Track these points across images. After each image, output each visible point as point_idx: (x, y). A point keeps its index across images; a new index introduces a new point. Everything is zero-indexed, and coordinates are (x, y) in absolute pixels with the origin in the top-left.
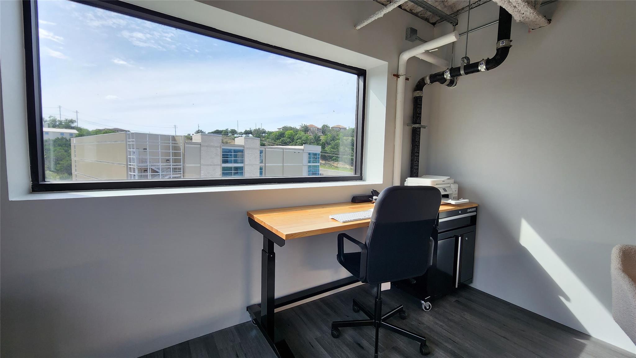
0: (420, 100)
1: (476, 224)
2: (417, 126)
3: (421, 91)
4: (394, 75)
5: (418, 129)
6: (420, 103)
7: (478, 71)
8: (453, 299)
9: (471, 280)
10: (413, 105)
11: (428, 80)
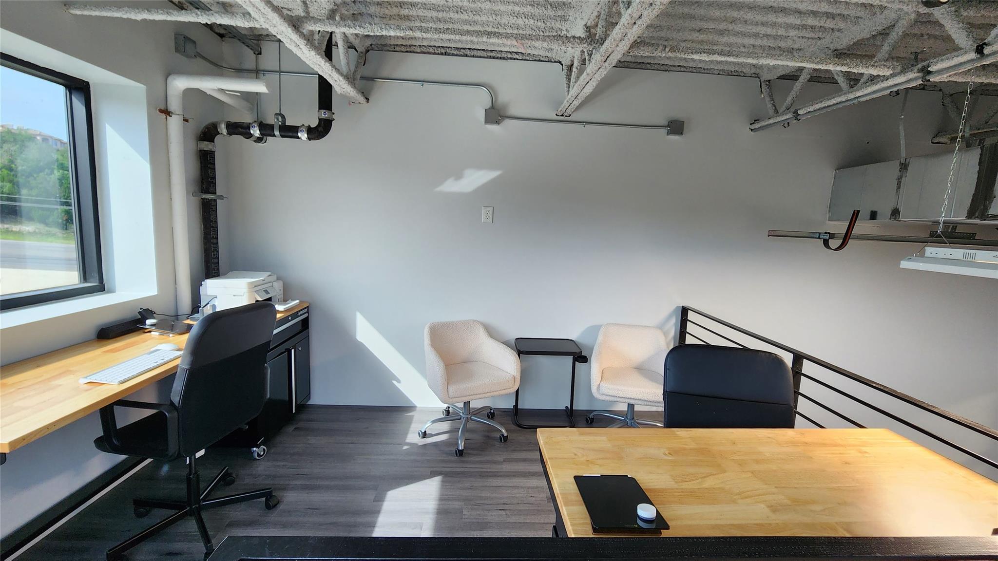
0: (212, 157)
1: (308, 328)
2: (210, 196)
3: (213, 143)
4: (161, 111)
5: (213, 202)
6: (211, 161)
7: (298, 138)
8: (290, 429)
9: (308, 396)
10: (199, 162)
11: (223, 129)
